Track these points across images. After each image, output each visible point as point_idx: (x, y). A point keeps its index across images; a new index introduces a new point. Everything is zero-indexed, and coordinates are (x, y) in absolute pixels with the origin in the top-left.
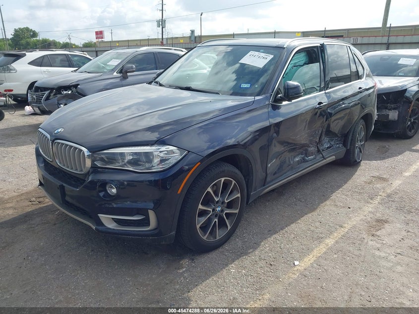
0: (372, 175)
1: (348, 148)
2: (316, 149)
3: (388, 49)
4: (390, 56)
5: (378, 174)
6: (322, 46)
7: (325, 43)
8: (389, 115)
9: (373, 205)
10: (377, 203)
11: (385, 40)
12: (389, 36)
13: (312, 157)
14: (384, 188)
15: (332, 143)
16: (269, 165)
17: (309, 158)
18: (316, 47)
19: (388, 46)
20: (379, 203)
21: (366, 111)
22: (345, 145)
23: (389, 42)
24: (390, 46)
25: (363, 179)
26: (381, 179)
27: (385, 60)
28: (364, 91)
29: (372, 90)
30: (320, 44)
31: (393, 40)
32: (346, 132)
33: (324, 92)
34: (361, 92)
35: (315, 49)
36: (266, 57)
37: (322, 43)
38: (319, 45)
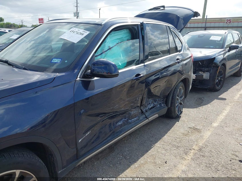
0: (189, 126)
1: (169, 106)
2: (140, 111)
3: (205, 30)
4: (204, 35)
5: (194, 125)
6: (142, 24)
7: (144, 22)
8: (203, 75)
9: (187, 162)
10: (190, 159)
11: (203, 25)
12: (206, 23)
13: (136, 119)
14: (197, 141)
15: (156, 104)
16: (80, 141)
17: (132, 120)
18: (137, 25)
19: (205, 28)
20: (191, 158)
21: (183, 77)
22: (166, 103)
23: (206, 26)
24: (207, 28)
25: (182, 131)
26: (196, 130)
27: (202, 37)
28: (181, 62)
29: (188, 60)
30: (141, 23)
31: (208, 25)
32: (167, 94)
33: (143, 64)
34: (178, 63)
35: (136, 27)
36: (83, 33)
37: (142, 22)
38: (139, 23)
